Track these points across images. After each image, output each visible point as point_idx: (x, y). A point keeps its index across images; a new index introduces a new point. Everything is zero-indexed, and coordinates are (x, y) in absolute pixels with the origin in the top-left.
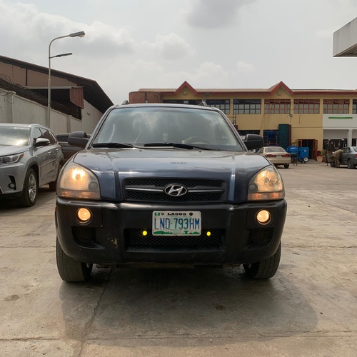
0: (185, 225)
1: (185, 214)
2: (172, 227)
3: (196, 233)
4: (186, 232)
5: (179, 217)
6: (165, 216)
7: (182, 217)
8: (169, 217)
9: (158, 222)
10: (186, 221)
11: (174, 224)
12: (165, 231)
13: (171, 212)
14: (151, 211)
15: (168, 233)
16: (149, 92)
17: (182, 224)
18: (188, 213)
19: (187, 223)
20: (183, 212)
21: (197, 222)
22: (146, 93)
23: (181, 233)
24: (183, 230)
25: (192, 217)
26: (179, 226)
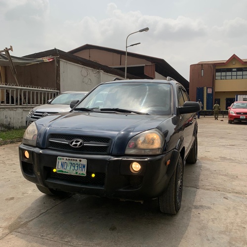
0: (76, 168)
1: (76, 160)
2: (68, 168)
3: (83, 174)
4: (77, 173)
5: (73, 162)
6: (64, 161)
7: (74, 162)
8: (67, 162)
9: (60, 164)
10: (77, 165)
11: (70, 166)
12: (64, 170)
13: (68, 158)
14: (57, 156)
15: (65, 172)
16: (205, 64)
17: (74, 167)
18: (78, 159)
19: (77, 167)
20: (75, 159)
21: (84, 167)
22: (202, 65)
23: (73, 173)
24: (75, 171)
25: (81, 163)
26: (72, 168)
